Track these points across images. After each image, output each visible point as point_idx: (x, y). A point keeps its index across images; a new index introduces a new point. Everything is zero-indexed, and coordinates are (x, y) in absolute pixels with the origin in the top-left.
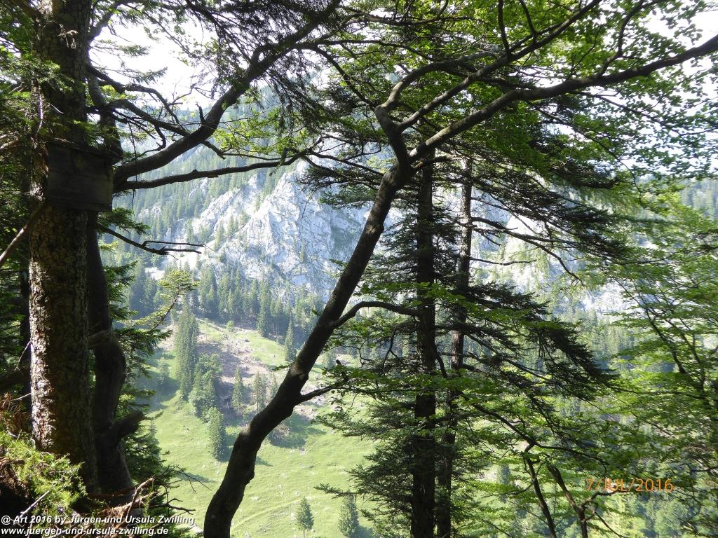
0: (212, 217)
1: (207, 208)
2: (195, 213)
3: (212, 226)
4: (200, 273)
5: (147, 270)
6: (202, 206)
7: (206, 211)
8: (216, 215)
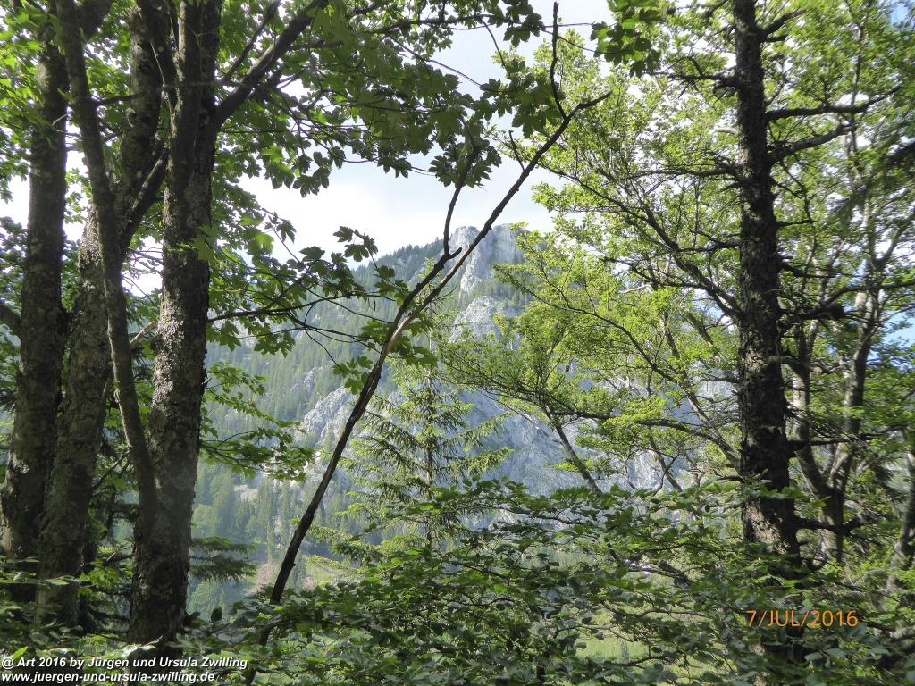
0: (318, 419)
1: (312, 407)
2: (298, 414)
3: (319, 432)
4: (303, 493)
5: (236, 489)
6: (306, 406)
7: (312, 413)
8: (324, 417)
